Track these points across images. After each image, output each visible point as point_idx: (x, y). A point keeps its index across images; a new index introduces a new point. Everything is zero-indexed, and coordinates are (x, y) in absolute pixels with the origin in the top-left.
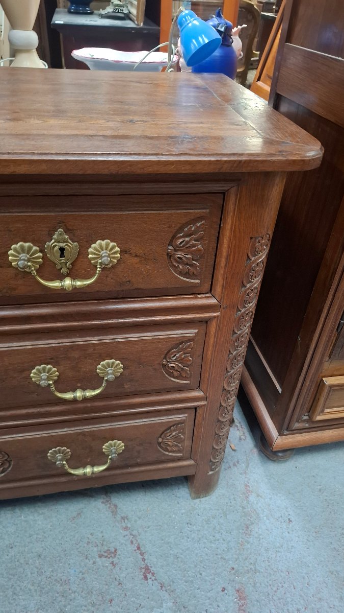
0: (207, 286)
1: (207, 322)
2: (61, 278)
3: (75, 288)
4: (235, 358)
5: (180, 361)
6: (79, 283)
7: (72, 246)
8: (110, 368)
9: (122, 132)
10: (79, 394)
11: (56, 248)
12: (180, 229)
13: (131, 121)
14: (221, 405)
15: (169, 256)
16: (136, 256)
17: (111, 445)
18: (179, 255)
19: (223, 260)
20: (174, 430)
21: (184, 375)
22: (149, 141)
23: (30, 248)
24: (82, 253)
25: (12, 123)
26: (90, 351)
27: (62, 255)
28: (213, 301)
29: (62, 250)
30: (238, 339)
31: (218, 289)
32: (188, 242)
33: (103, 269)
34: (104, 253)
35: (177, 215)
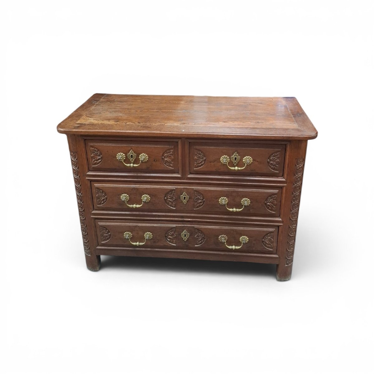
0: (281, 174)
1: (282, 188)
2: (235, 167)
3: (238, 170)
4: (294, 205)
5: (272, 203)
6: (239, 168)
7: (239, 157)
8: (246, 201)
9: (256, 127)
10: (234, 209)
11: (234, 158)
12: (272, 155)
13: (258, 122)
14: (289, 227)
15: (268, 162)
16: (257, 162)
17: (243, 237)
18: (272, 162)
19: (287, 165)
20: (269, 236)
21: (273, 209)
22: (263, 130)
23: (227, 157)
24: (241, 159)
25: (224, 123)
26: (240, 194)
27: (235, 160)
28: (284, 180)
29: (236, 158)
30: (294, 197)
31: (285, 175)
32: (274, 158)
33: (247, 165)
34: (247, 160)
35: (271, 150)
